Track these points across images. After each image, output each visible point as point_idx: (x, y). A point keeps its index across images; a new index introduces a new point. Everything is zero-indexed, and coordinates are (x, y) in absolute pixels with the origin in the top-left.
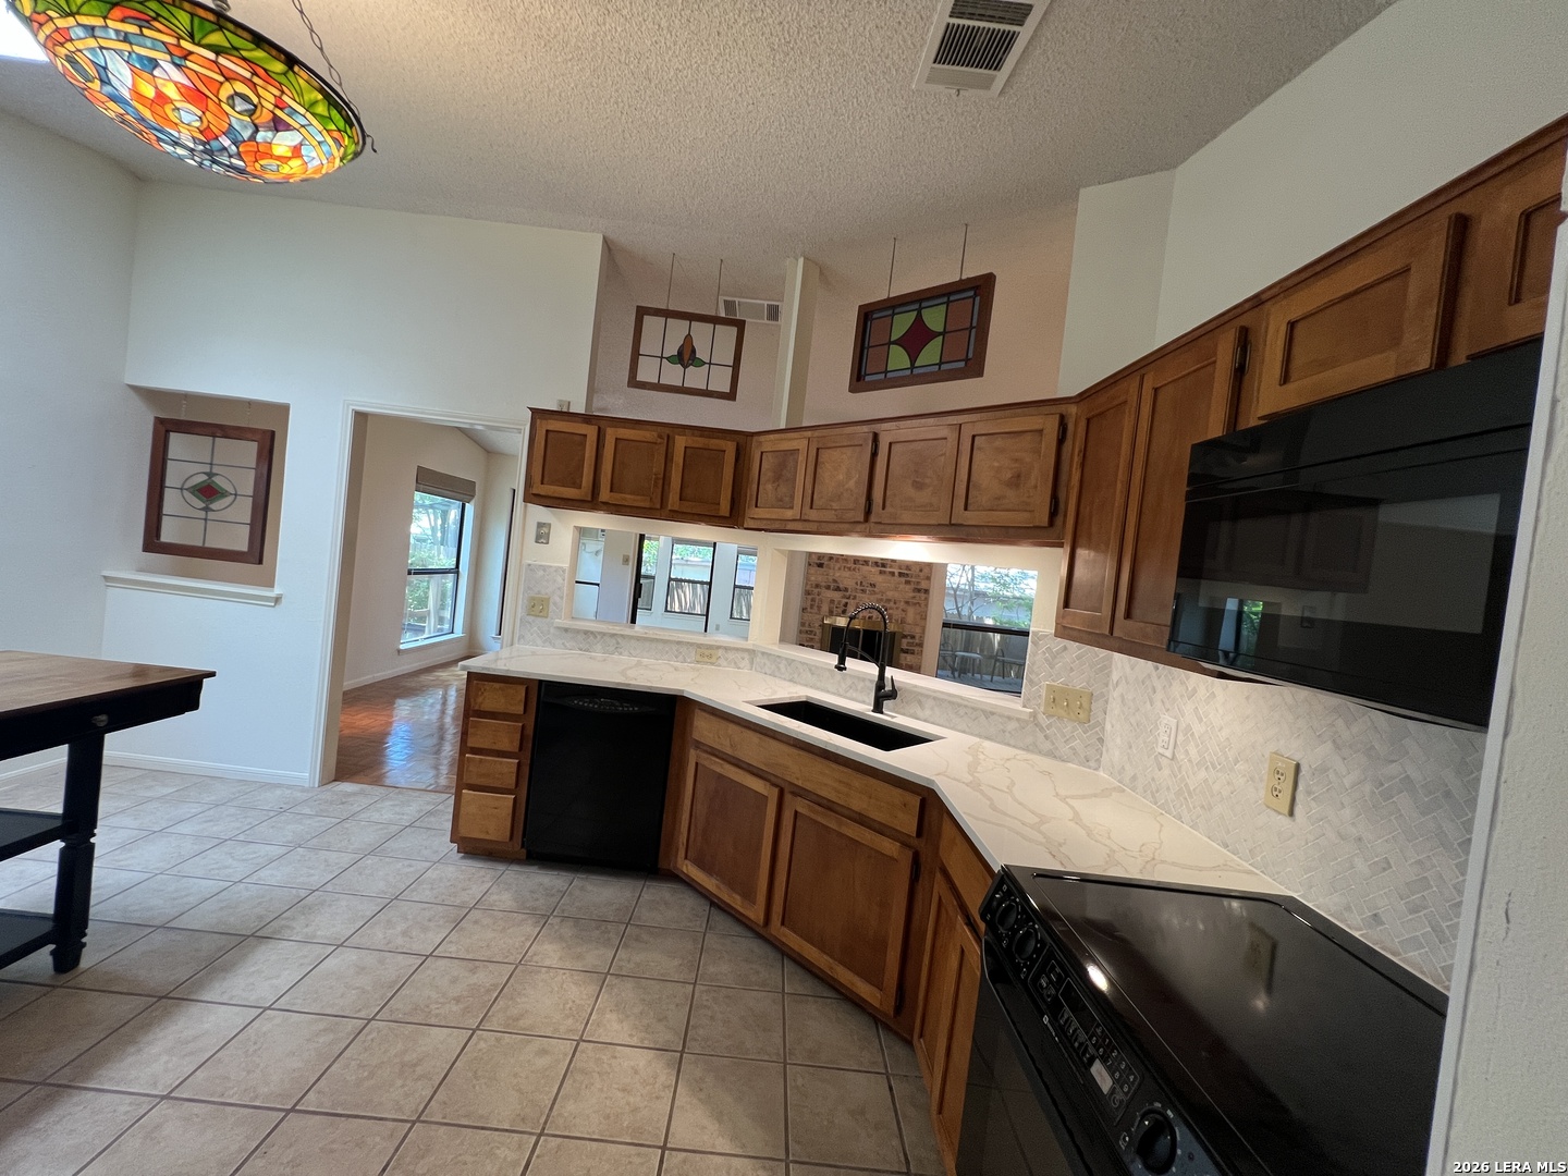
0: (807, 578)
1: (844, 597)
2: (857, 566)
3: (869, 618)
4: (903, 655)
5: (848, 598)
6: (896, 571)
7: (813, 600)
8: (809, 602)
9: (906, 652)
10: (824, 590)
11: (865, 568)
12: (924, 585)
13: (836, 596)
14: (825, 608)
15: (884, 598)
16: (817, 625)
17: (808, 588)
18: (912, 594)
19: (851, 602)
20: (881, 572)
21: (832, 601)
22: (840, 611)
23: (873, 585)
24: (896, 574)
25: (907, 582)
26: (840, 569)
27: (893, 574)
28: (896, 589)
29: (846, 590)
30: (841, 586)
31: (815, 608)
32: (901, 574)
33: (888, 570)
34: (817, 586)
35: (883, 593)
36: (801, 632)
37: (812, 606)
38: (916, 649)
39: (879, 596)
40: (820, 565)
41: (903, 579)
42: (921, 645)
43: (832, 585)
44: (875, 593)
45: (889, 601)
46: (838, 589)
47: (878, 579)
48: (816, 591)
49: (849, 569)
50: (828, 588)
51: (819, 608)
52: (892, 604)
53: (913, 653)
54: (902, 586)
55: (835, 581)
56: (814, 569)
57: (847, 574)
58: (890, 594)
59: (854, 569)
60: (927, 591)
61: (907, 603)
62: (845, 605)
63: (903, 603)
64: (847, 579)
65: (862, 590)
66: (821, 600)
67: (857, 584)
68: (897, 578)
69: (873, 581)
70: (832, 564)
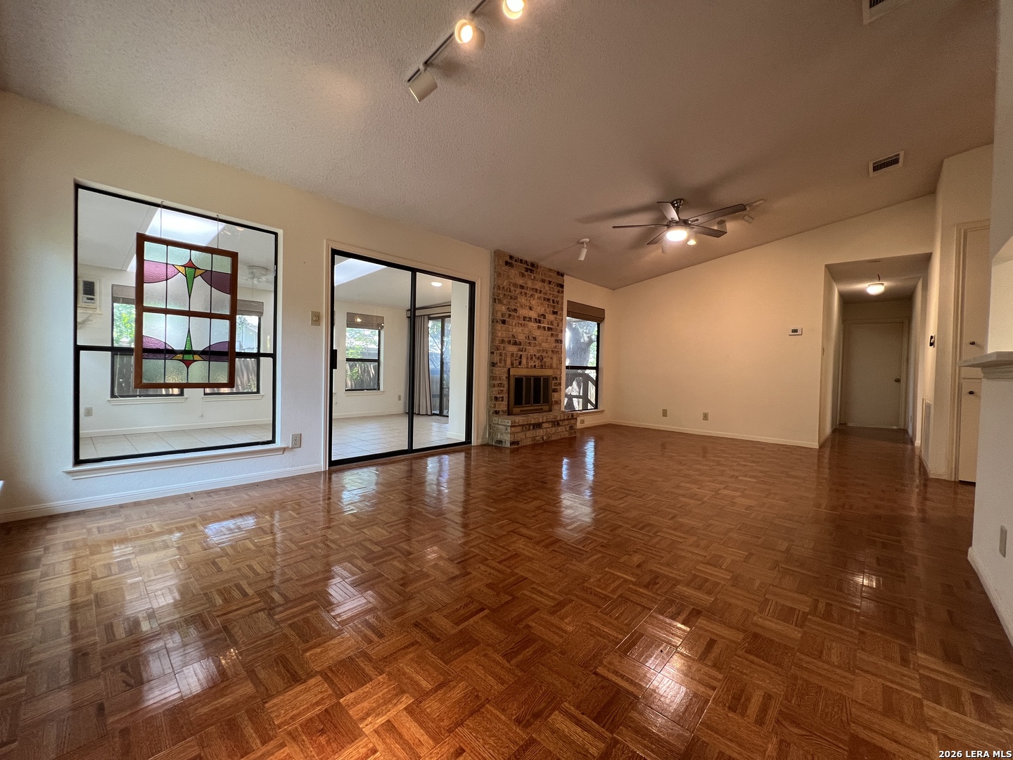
1: (519, 350)
2: (526, 322)
3: (535, 366)
4: (554, 394)
5: (522, 351)
6: (546, 326)
7: (500, 355)
8: (497, 358)
9: (554, 391)
10: (507, 345)
11: (530, 324)
12: (559, 336)
13: (513, 349)
14: (509, 362)
15: (541, 348)
16: (504, 377)
17: (495, 343)
18: (554, 345)
19: (524, 354)
20: (539, 327)
21: (512, 355)
22: (517, 362)
23: (535, 339)
24: (546, 328)
25: (552, 335)
26: (516, 325)
27: (544, 328)
28: (547, 341)
29: (520, 344)
30: (517, 340)
31: (503, 362)
32: (549, 329)
33: (542, 325)
34: (503, 341)
35: (540, 345)
37: (500, 361)
38: (557, 388)
39: (538, 348)
40: (504, 322)
41: (550, 333)
42: (559, 384)
43: (512, 340)
44: (536, 345)
45: (543, 351)
46: (515, 343)
47: (537, 333)
48: (502, 346)
49: (521, 324)
50: (509, 342)
51: (505, 361)
53: (557, 391)
54: (549, 338)
55: (513, 336)
56: (499, 326)
57: (520, 329)
58: (544, 345)
59: (524, 325)
60: (561, 341)
61: (553, 351)
62: (521, 357)
63: (550, 352)
64: (520, 334)
65: (529, 343)
66: (506, 354)
67: (526, 338)
68: (547, 333)
69: (534, 334)
70: (511, 320)
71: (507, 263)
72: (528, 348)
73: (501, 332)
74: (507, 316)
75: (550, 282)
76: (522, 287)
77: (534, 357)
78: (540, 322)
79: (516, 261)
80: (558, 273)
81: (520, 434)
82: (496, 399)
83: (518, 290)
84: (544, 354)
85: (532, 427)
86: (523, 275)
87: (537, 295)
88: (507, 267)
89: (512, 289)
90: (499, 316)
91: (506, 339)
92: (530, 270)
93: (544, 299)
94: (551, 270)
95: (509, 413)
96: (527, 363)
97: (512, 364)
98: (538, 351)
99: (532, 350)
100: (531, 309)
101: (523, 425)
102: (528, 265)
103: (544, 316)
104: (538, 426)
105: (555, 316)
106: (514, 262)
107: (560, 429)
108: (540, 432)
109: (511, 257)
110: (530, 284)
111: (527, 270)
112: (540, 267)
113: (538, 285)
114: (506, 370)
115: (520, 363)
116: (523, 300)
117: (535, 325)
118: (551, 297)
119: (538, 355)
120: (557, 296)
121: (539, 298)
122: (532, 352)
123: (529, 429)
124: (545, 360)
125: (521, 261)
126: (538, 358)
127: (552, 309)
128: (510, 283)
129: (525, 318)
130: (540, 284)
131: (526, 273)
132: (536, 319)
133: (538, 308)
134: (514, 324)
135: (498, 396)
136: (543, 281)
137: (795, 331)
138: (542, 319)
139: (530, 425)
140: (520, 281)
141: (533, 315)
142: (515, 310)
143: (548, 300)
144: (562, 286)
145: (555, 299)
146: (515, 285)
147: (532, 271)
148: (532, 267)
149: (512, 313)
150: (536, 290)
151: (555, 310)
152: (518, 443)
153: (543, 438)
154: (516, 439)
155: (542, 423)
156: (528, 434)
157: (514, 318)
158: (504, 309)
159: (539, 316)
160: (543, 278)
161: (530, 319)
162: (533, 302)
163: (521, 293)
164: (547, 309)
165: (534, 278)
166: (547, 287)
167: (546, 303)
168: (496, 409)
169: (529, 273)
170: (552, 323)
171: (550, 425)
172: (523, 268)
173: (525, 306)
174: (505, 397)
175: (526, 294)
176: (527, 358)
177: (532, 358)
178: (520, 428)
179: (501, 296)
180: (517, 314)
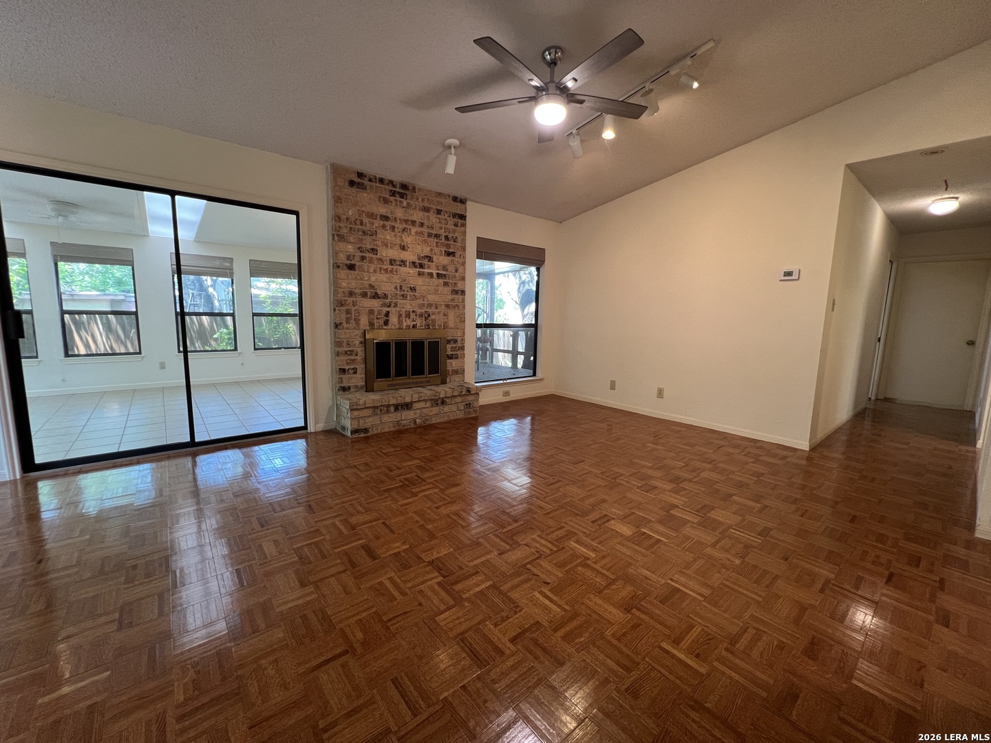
0: (335, 283)
1: (384, 305)
2: (395, 267)
3: (414, 326)
4: (449, 361)
5: (389, 306)
6: (435, 272)
7: (348, 312)
8: (344, 316)
9: (450, 357)
10: (359, 299)
11: (403, 269)
12: (460, 287)
13: (375, 304)
14: (364, 321)
15: (425, 302)
16: (357, 343)
17: (340, 296)
18: (450, 297)
19: (393, 310)
20: (419, 274)
21: (371, 312)
22: (381, 322)
23: (413, 289)
24: (435, 275)
25: (446, 284)
26: (375, 271)
27: (431, 275)
28: (436, 292)
29: (385, 296)
30: (379, 292)
31: (352, 321)
32: (439, 275)
33: (426, 271)
34: (351, 294)
35: (423, 297)
36: (338, 354)
37: (348, 321)
38: (459, 353)
39: (420, 301)
40: (351, 267)
41: (441, 281)
42: (462, 348)
43: (368, 292)
44: (415, 298)
45: (430, 305)
46: (376, 296)
47: (419, 282)
48: (350, 300)
49: (386, 270)
50: (364, 295)
51: (357, 321)
52: (433, 309)
53: (457, 358)
54: (441, 288)
55: (371, 286)
56: (343, 273)
57: (383, 277)
58: (431, 298)
59: (391, 271)
60: (463, 292)
61: (447, 306)
62: (387, 314)
63: (443, 307)
64: (385, 283)
65: (403, 296)
66: (358, 312)
67: (396, 288)
68: (435, 281)
69: (412, 283)
70: (365, 265)
71: (352, 183)
72: (400, 301)
73: (348, 281)
74: (357, 258)
75: (439, 212)
76: (385, 218)
77: (412, 315)
78: (421, 266)
79: (370, 180)
80: (455, 199)
81: (370, 419)
82: (343, 371)
83: (378, 223)
84: (429, 310)
85: (392, 409)
86: (386, 201)
87: (414, 230)
88: (354, 190)
89: (366, 220)
90: (342, 258)
91: (357, 291)
92: (399, 193)
93: (430, 235)
94: (440, 194)
95: (369, 388)
96: (400, 322)
97: (371, 324)
98: (421, 306)
99: (408, 305)
100: (403, 248)
101: (375, 408)
102: (394, 186)
103: (430, 259)
104: (407, 406)
105: (451, 258)
106: (366, 182)
107: (446, 409)
108: (409, 414)
109: (360, 175)
110: (399, 213)
111: (393, 194)
112: (419, 189)
113: (417, 216)
114: (359, 332)
115: (386, 323)
116: (388, 236)
117: (414, 271)
118: (442, 232)
119: (419, 311)
120: (454, 231)
121: (417, 233)
122: (409, 308)
123: (388, 411)
124: (433, 317)
125: (381, 181)
126: (421, 315)
127: (443, 249)
128: (361, 213)
129: (392, 262)
130: (421, 214)
131: (392, 199)
132: (414, 263)
133: (416, 248)
134: (371, 270)
135: (347, 368)
136: (426, 210)
137: (789, 274)
138: (426, 262)
139: (389, 406)
140: (382, 210)
141: (409, 256)
142: (374, 251)
143: (437, 236)
144: (463, 217)
145: (450, 236)
146: (371, 216)
147: (402, 196)
148: (403, 190)
149: (367, 255)
150: (413, 223)
151: (451, 250)
152: (366, 431)
153: (415, 422)
154: (362, 425)
155: (412, 403)
156: (386, 418)
157: (371, 261)
158: (350, 248)
159: (419, 259)
160: (426, 205)
161: (403, 263)
162: (408, 240)
163: (384, 227)
164: (436, 250)
165: (409, 205)
166: (433, 218)
167: (433, 241)
168: (345, 384)
169: (398, 199)
170: (445, 268)
171: (428, 404)
172: (385, 191)
173: (393, 245)
174: (361, 368)
175: (393, 228)
176: (400, 316)
177: (408, 316)
178: (369, 412)
179: (344, 231)
180: (378, 256)
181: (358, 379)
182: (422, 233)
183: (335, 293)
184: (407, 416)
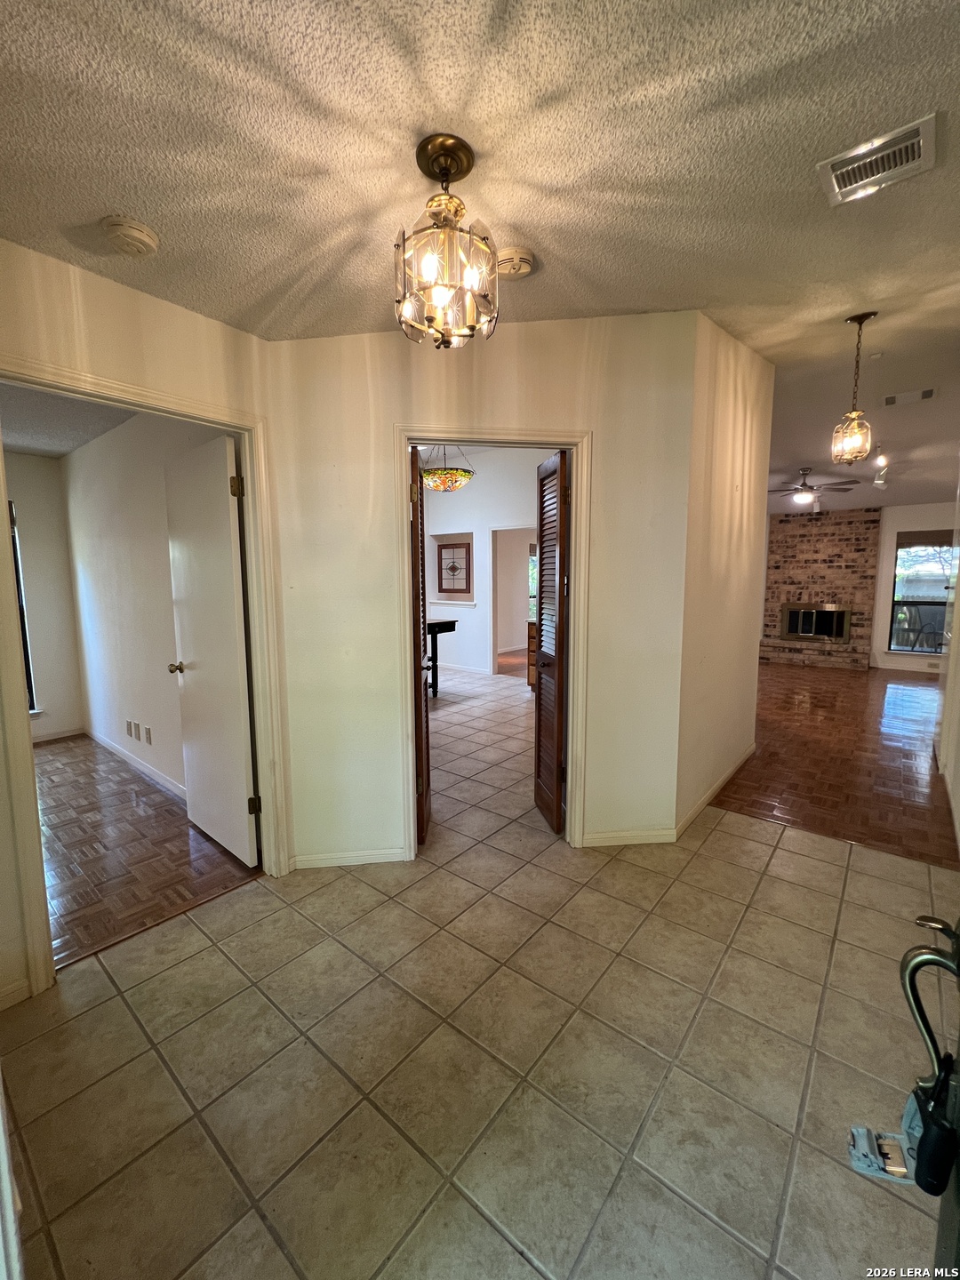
0: (767, 578)
1: (797, 589)
2: (809, 565)
3: (821, 602)
4: (853, 629)
5: (802, 589)
6: (843, 564)
7: (773, 593)
8: (770, 595)
9: (856, 625)
10: (782, 585)
11: (816, 565)
12: (870, 572)
13: (792, 588)
14: (784, 598)
15: (834, 585)
16: (778, 610)
18: (859, 581)
19: (805, 591)
20: (829, 567)
21: (789, 592)
22: (796, 599)
23: (823, 577)
24: (843, 566)
25: (853, 572)
26: (793, 568)
27: (840, 567)
28: (844, 578)
29: (800, 583)
30: (795, 580)
31: (775, 598)
32: (847, 567)
33: (836, 564)
34: (776, 582)
35: (831, 582)
36: (765, 616)
37: (772, 597)
38: (865, 623)
39: (829, 585)
40: (777, 567)
41: (850, 570)
42: (870, 619)
43: (788, 581)
44: (825, 583)
45: (837, 588)
46: (793, 583)
47: (828, 573)
48: (776, 586)
49: (802, 567)
50: (785, 583)
51: (778, 598)
52: (840, 590)
53: (863, 626)
54: (849, 575)
55: (790, 577)
56: (771, 572)
57: (799, 571)
58: (839, 583)
59: (806, 567)
60: (873, 577)
61: (854, 588)
62: (800, 594)
63: (851, 589)
64: (800, 575)
65: (814, 582)
66: (780, 593)
67: (808, 577)
68: (844, 570)
69: (822, 574)
70: (787, 565)
71: (781, 521)
72: (812, 586)
73: (776, 575)
74: (782, 562)
75: (850, 523)
76: (804, 536)
77: (821, 595)
78: (831, 562)
79: (794, 517)
80: (868, 510)
82: (768, 626)
83: (798, 539)
84: (837, 591)
85: (787, 650)
86: (804, 526)
87: (826, 540)
88: (783, 525)
89: (789, 540)
90: (772, 564)
91: (781, 581)
92: (816, 519)
93: (840, 540)
94: (852, 511)
95: (781, 637)
96: (810, 599)
97: (788, 600)
98: (828, 588)
99: (817, 588)
100: (816, 552)
101: (775, 647)
102: (812, 516)
103: (840, 556)
104: (799, 651)
105: (862, 553)
106: (791, 518)
107: (832, 659)
108: (801, 657)
109: (787, 516)
110: (815, 531)
111: (810, 520)
112: (833, 512)
113: (829, 530)
114: (780, 604)
115: (799, 599)
116: (805, 547)
117: (824, 566)
118: (853, 536)
119: (828, 592)
120: (866, 533)
121: (829, 541)
122: (819, 590)
123: (784, 651)
124: (839, 596)
125: (802, 515)
126: (828, 594)
127: (853, 548)
128: (786, 536)
129: (806, 562)
130: (833, 528)
131: (810, 523)
132: (825, 560)
134: (791, 568)
135: (770, 624)
136: (838, 524)
138: (836, 558)
139: (784, 648)
140: (802, 532)
141: (820, 556)
142: (794, 557)
143: (847, 540)
144: (877, 521)
145: (861, 537)
146: (794, 536)
147: (818, 520)
148: (818, 516)
149: (789, 559)
150: (826, 535)
151: (861, 547)
152: (768, 659)
153: (804, 662)
154: (766, 655)
155: (803, 649)
156: (782, 655)
157: (791, 562)
158: (778, 557)
159: (829, 556)
160: (838, 520)
161: (816, 561)
162: (820, 546)
163: (802, 541)
164: (846, 549)
165: (822, 525)
166: (844, 528)
167: (844, 544)
168: (768, 633)
169: (814, 522)
170: (853, 561)
171: (816, 653)
172: (804, 520)
173: (808, 551)
174: (778, 625)
175: (809, 541)
176: (810, 595)
177: (817, 594)
178: (771, 649)
179: (775, 548)
180: (797, 559)
181: (776, 632)
182: (833, 540)
183: (767, 582)
184: (797, 657)
